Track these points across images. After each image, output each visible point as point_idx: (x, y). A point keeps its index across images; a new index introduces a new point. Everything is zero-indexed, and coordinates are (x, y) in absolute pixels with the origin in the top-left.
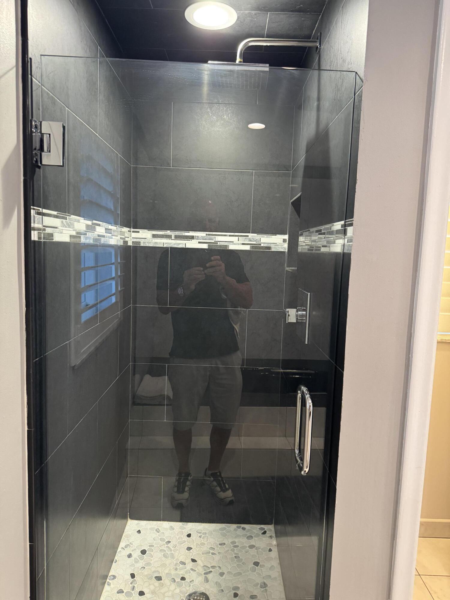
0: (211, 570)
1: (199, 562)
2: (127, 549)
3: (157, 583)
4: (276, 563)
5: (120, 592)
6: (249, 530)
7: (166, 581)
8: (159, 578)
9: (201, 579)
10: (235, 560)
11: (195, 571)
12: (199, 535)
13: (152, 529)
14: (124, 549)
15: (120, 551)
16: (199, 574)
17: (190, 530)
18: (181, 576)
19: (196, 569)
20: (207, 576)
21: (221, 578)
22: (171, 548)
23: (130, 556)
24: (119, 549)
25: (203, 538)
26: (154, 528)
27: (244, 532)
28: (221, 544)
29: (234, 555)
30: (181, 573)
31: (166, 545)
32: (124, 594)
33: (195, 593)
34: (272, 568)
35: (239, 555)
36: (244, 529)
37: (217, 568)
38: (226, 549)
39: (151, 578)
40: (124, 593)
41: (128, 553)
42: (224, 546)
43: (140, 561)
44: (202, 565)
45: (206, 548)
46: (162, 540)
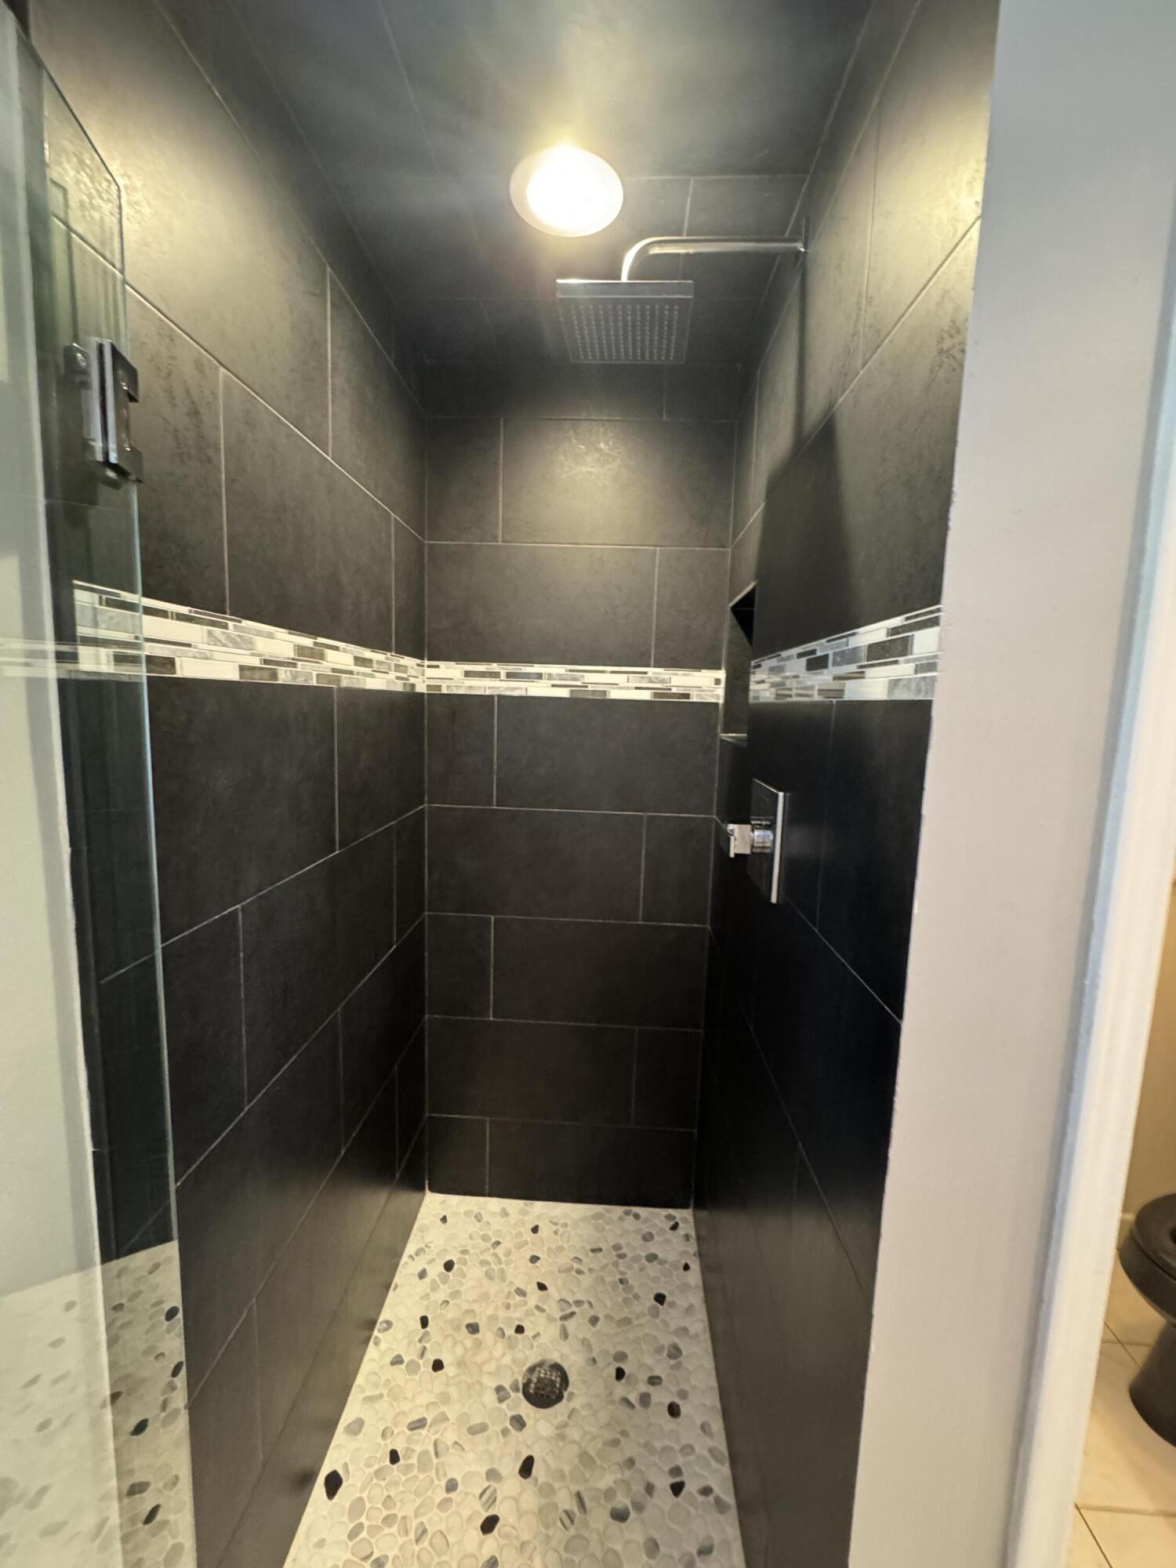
0: (574, 1309)
1: (551, 1289)
2: (419, 1257)
3: (469, 1340)
4: (696, 1299)
5: (397, 1361)
6: (646, 1220)
7: (486, 1335)
8: (473, 1328)
9: (554, 1331)
10: (621, 1286)
11: (543, 1310)
12: (555, 1228)
13: (467, 1213)
14: (413, 1259)
15: (406, 1263)
16: (551, 1319)
17: (539, 1217)
18: (517, 1323)
19: (545, 1307)
20: (566, 1323)
21: (593, 1329)
22: (501, 1256)
23: (422, 1275)
24: (404, 1259)
25: (561, 1236)
26: (472, 1211)
27: (638, 1225)
28: (593, 1251)
29: (619, 1276)
30: (517, 1316)
31: (492, 1251)
32: (403, 1366)
33: (541, 1364)
34: (689, 1310)
35: (627, 1277)
36: (637, 1216)
37: (586, 1306)
38: (604, 1261)
39: (457, 1328)
40: (405, 1364)
41: (419, 1269)
42: (600, 1255)
43: (441, 1286)
44: (557, 1297)
45: (565, 1259)
46: (485, 1238)
